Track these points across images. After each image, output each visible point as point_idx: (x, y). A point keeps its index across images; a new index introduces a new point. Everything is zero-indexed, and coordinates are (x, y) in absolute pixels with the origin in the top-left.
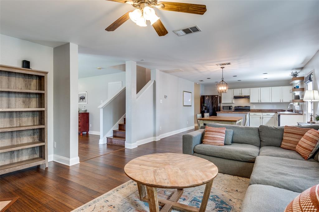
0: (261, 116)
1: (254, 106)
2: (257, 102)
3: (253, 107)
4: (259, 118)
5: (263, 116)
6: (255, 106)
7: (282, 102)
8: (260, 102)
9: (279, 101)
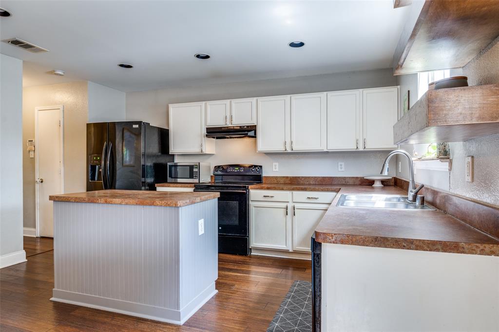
0: (290, 206)
1: (274, 164)
2: (280, 148)
3: (272, 170)
4: (283, 211)
5: (297, 205)
6: (277, 164)
7: (361, 149)
8: (289, 150)
9: (352, 147)
